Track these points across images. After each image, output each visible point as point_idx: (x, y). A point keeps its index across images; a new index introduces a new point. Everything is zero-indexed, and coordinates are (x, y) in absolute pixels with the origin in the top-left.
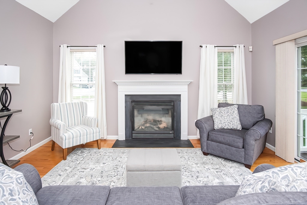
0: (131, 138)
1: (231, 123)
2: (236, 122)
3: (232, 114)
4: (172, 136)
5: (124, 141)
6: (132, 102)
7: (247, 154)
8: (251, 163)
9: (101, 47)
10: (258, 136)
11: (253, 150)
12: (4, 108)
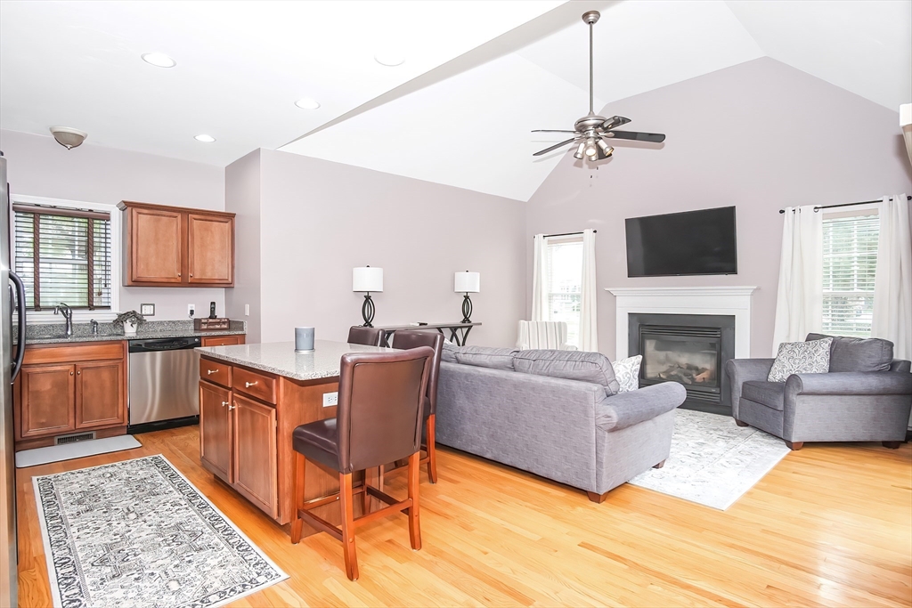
3: (812, 355)
4: (717, 398)
6: (642, 325)
7: (785, 420)
8: (790, 437)
9: (588, 233)
10: (799, 385)
11: (794, 413)
12: (466, 319)
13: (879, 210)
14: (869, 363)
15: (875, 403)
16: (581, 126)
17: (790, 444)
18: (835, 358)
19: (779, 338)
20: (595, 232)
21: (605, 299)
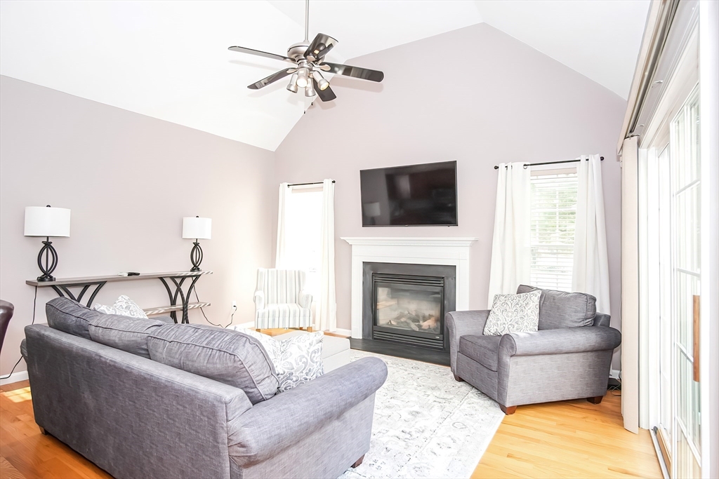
0: (371, 338)
1: (516, 326)
2: (526, 324)
3: (523, 309)
4: (440, 345)
5: (361, 341)
6: (374, 275)
7: (499, 383)
8: (504, 402)
9: (328, 182)
10: (513, 347)
11: (507, 376)
12: (196, 268)
13: (578, 169)
14: (575, 318)
15: (581, 360)
16: (294, 53)
17: (503, 408)
18: (543, 312)
19: (494, 290)
20: (334, 182)
21: (342, 249)
